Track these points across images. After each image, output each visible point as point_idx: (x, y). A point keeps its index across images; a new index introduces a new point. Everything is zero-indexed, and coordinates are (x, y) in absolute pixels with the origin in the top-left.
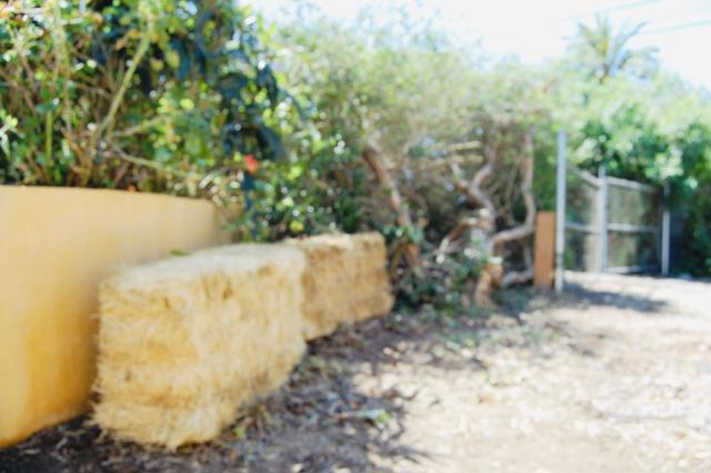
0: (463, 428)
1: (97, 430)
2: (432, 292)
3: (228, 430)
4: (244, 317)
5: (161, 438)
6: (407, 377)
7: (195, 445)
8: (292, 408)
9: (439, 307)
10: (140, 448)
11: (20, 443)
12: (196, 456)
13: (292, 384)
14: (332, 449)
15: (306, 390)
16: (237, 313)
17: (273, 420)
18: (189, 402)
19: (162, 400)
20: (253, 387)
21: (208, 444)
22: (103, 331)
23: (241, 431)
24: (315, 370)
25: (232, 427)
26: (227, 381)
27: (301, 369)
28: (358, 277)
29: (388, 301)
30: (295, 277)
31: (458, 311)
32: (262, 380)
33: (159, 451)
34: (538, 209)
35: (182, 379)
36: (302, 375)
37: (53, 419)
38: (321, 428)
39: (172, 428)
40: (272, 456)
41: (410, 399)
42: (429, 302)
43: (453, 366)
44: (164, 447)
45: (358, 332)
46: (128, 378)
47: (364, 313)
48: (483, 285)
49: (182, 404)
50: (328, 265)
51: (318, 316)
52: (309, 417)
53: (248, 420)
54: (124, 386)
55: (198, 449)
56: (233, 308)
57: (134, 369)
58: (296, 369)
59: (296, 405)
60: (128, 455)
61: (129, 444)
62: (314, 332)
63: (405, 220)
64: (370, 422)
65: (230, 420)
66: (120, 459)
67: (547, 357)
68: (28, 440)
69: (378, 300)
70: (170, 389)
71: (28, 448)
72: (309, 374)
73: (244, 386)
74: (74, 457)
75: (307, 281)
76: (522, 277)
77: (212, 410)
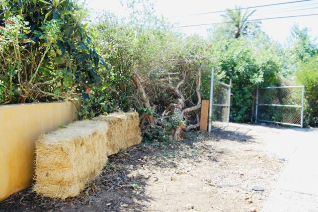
0: (164, 190)
1: (35, 193)
2: (158, 134)
3: (83, 192)
4: (87, 152)
5: (60, 196)
6: (147, 170)
7: (71, 198)
8: (104, 183)
9: (160, 140)
10: (52, 200)
11: (6, 199)
12: (72, 202)
13: (103, 174)
14: (120, 198)
15: (109, 176)
16: (85, 150)
17: (98, 188)
18: (69, 183)
19: (60, 183)
20: (90, 176)
21: (76, 197)
22: (37, 159)
23: (87, 192)
24: (112, 168)
25: (84, 191)
26: (82, 175)
27: (107, 168)
28: (128, 130)
29: (140, 139)
30: (104, 134)
31: (167, 142)
32: (93, 173)
33: (59, 200)
34: (202, 99)
35: (67, 175)
36: (107, 170)
37: (17, 190)
38: (115, 190)
39: (64, 193)
40: (98, 201)
41: (147, 179)
42: (156, 138)
43: (164, 166)
44: (60, 199)
45: (128, 152)
46: (47, 175)
47: (131, 144)
48: (178, 132)
49: (67, 184)
50: (117, 126)
51: (113, 146)
52: (110, 187)
53: (89, 188)
54: (46, 178)
55: (73, 199)
56: (84, 148)
57: (50, 172)
58: (105, 168)
59: (105, 182)
60: (47, 202)
61: (47, 198)
62: (111, 153)
63: (148, 105)
64: (132, 188)
65: (83, 189)
66: (45, 204)
67: (199, 162)
68: (9, 198)
69: (136, 139)
70: (63, 179)
71: (10, 201)
72: (109, 170)
73: (87, 177)
74: (28, 204)
75: (109, 134)
76: (195, 126)
77: (77, 186)
